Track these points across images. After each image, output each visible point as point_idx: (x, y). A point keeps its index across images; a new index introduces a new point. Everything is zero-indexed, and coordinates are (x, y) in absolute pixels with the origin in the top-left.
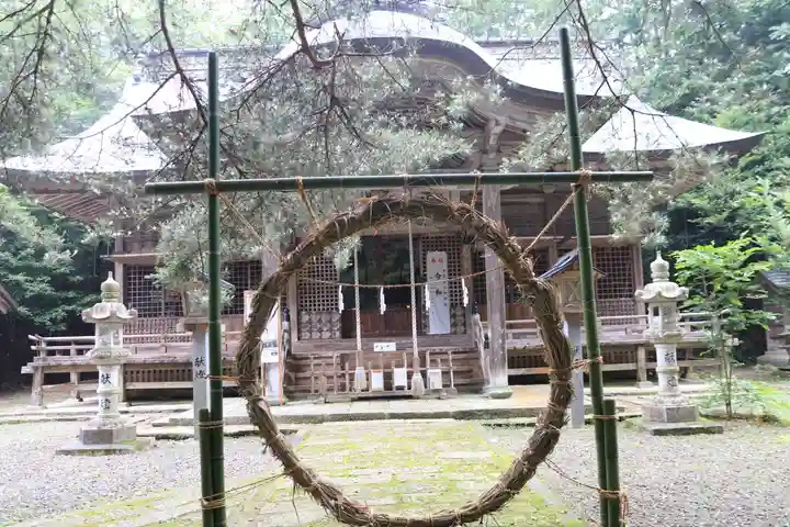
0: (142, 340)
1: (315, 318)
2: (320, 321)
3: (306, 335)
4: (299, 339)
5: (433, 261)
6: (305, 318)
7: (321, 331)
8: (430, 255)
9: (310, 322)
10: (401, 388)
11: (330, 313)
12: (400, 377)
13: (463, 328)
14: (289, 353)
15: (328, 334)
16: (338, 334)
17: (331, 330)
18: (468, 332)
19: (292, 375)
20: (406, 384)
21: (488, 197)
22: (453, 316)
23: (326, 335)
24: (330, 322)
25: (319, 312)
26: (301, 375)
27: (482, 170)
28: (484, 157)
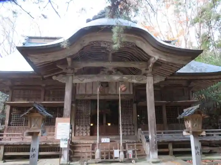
0: (14, 135)
1: (81, 128)
2: (82, 129)
3: (77, 134)
4: (74, 136)
6: (77, 128)
7: (83, 133)
9: (79, 129)
10: (117, 158)
11: (86, 126)
12: (116, 154)
14: (71, 142)
15: (86, 134)
16: (89, 134)
17: (86, 133)
19: (72, 151)
20: (118, 156)
21: (149, 86)
22: (130, 129)
24: (86, 129)
25: (82, 126)
26: (76, 151)
27: (147, 76)
28: (147, 72)
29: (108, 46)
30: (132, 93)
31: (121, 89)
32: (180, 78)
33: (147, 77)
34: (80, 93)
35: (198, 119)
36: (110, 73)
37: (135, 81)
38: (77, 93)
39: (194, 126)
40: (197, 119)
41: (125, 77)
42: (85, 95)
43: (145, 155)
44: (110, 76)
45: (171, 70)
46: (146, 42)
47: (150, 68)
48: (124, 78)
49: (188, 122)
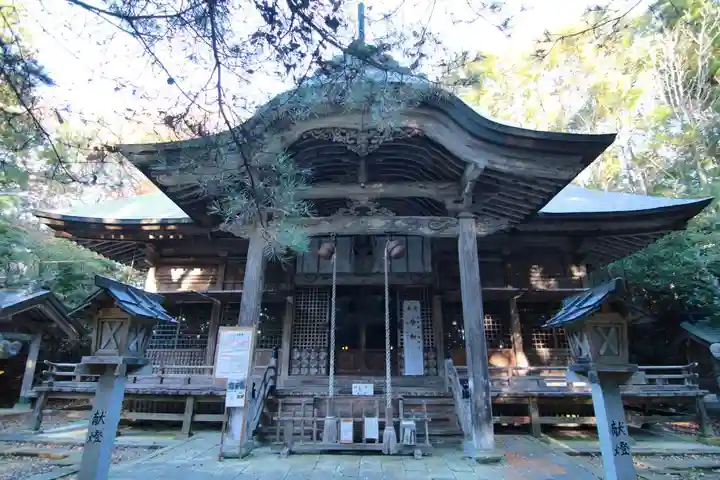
1: (305, 355)
2: (309, 359)
3: (295, 371)
4: (289, 374)
5: (409, 308)
6: (297, 355)
7: (309, 367)
8: (406, 304)
9: (300, 359)
10: (371, 441)
11: (318, 351)
12: (371, 428)
13: (434, 370)
17: (318, 367)
18: (441, 374)
20: (376, 437)
21: (465, 242)
22: (426, 359)
23: (314, 371)
24: (318, 359)
25: (309, 350)
27: (458, 218)
28: (460, 206)
29: (350, 139)
30: (429, 269)
31: (389, 253)
32: (552, 228)
33: (461, 220)
34: (306, 270)
35: (613, 330)
36: (363, 211)
37: (427, 231)
38: (299, 270)
39: (602, 352)
40: (609, 329)
41: (401, 223)
42: (316, 276)
43: (461, 435)
44: (364, 219)
45: (526, 201)
46: (451, 124)
47: (467, 195)
48: (398, 223)
49: (577, 340)
